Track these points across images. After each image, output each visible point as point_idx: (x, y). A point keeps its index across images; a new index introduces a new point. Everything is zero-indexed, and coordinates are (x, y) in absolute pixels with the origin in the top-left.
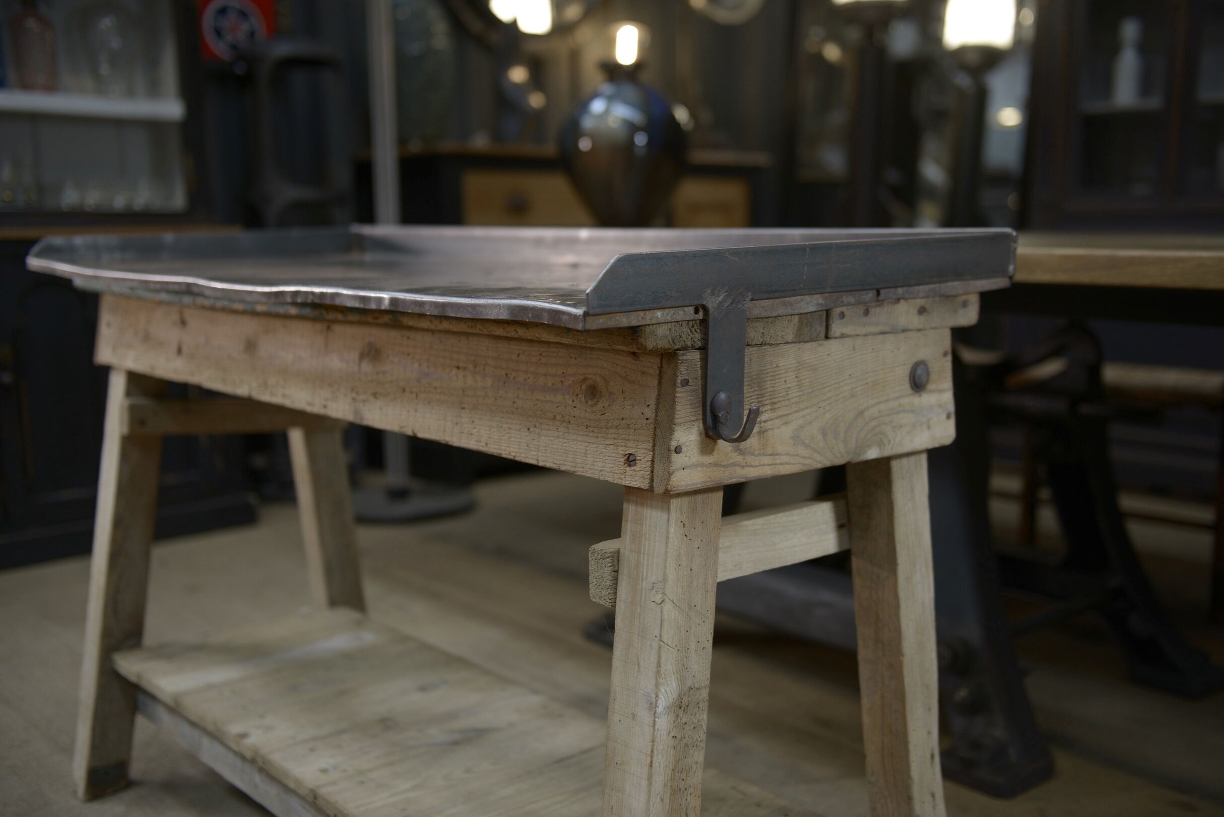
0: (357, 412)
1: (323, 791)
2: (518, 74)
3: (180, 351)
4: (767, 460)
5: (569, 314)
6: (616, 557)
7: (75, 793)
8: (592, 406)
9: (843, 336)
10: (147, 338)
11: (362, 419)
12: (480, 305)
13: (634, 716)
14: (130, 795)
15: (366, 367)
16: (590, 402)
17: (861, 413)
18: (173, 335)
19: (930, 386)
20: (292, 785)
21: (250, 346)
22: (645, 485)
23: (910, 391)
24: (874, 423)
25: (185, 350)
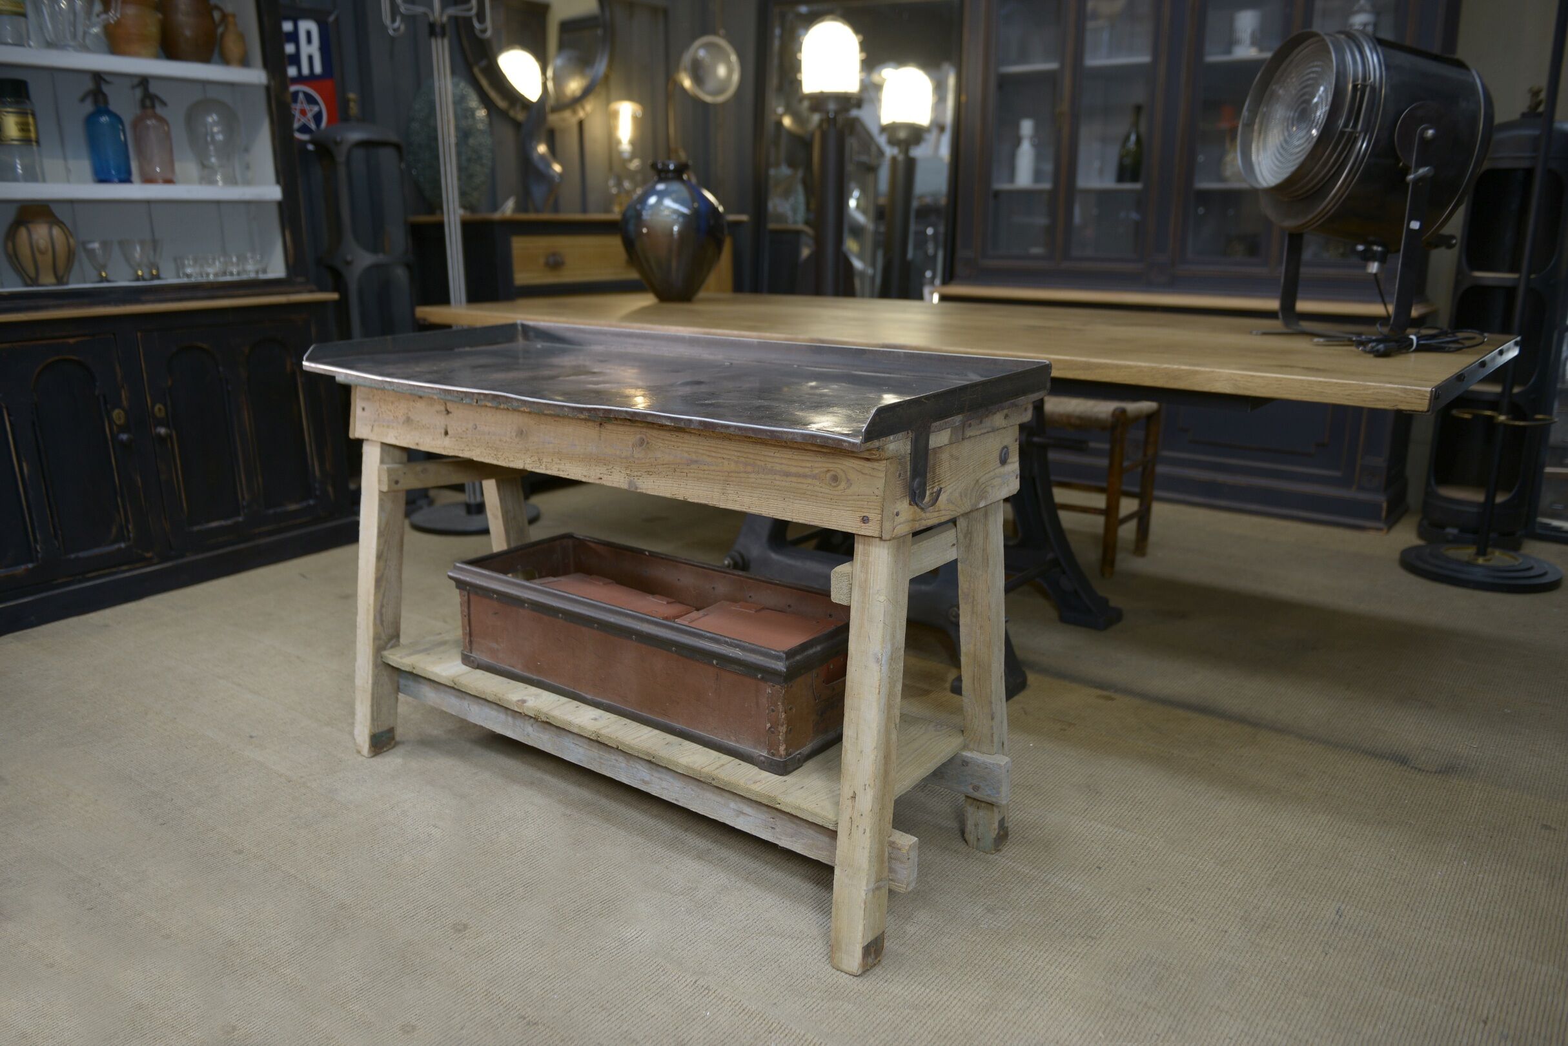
0: (630, 483)
1: (603, 732)
2: (542, 149)
3: (446, 433)
4: (936, 514)
5: (849, 442)
6: (851, 577)
7: (359, 752)
8: (835, 487)
9: (970, 437)
10: (408, 421)
11: (637, 488)
12: (777, 432)
13: (866, 667)
14: (399, 750)
15: (639, 453)
16: (833, 484)
17: (978, 481)
18: (440, 421)
19: (1009, 461)
20: (576, 731)
21: (521, 433)
22: (876, 534)
23: (999, 465)
24: (983, 486)
25: (449, 432)
